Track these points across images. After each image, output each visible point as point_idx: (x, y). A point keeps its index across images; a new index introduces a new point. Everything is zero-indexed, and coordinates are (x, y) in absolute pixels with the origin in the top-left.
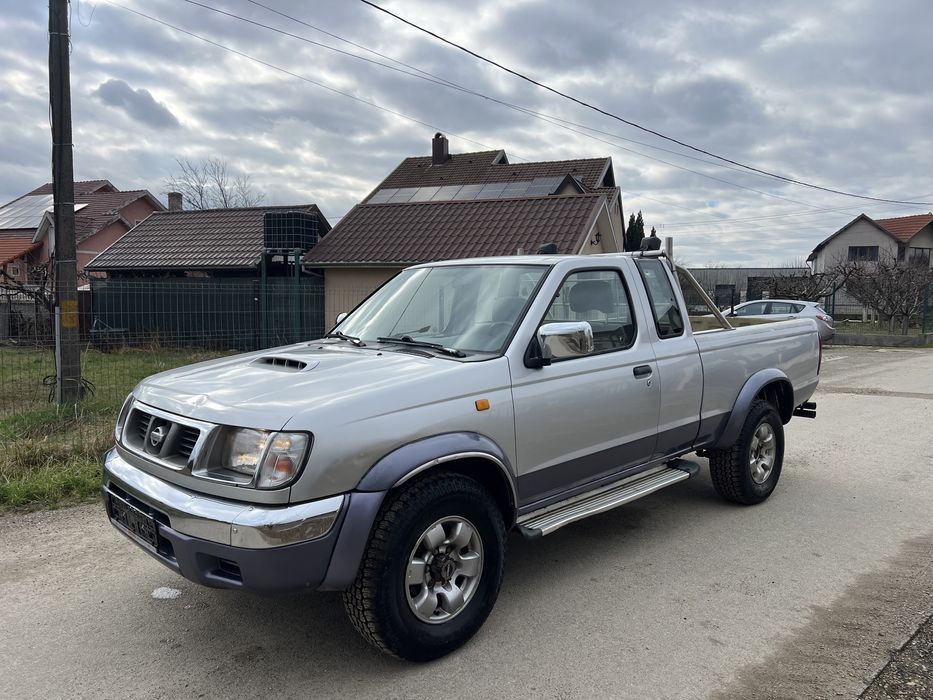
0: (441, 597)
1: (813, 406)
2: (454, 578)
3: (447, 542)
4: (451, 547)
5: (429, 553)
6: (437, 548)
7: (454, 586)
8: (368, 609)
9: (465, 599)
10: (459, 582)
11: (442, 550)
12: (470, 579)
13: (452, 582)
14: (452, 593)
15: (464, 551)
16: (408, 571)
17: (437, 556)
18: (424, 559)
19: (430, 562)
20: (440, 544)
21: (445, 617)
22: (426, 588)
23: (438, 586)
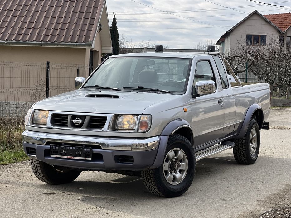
0: (174, 176)
1: (268, 124)
2: (178, 170)
3: (175, 157)
4: (177, 159)
5: (170, 161)
6: (172, 159)
7: (178, 173)
8: (152, 177)
9: (182, 178)
10: (180, 171)
11: (174, 160)
12: (184, 171)
13: (178, 171)
14: (178, 175)
15: (181, 161)
16: (164, 166)
17: (172, 162)
18: (168, 162)
19: (170, 164)
20: (173, 158)
21: (177, 183)
22: (169, 172)
23: (173, 172)
